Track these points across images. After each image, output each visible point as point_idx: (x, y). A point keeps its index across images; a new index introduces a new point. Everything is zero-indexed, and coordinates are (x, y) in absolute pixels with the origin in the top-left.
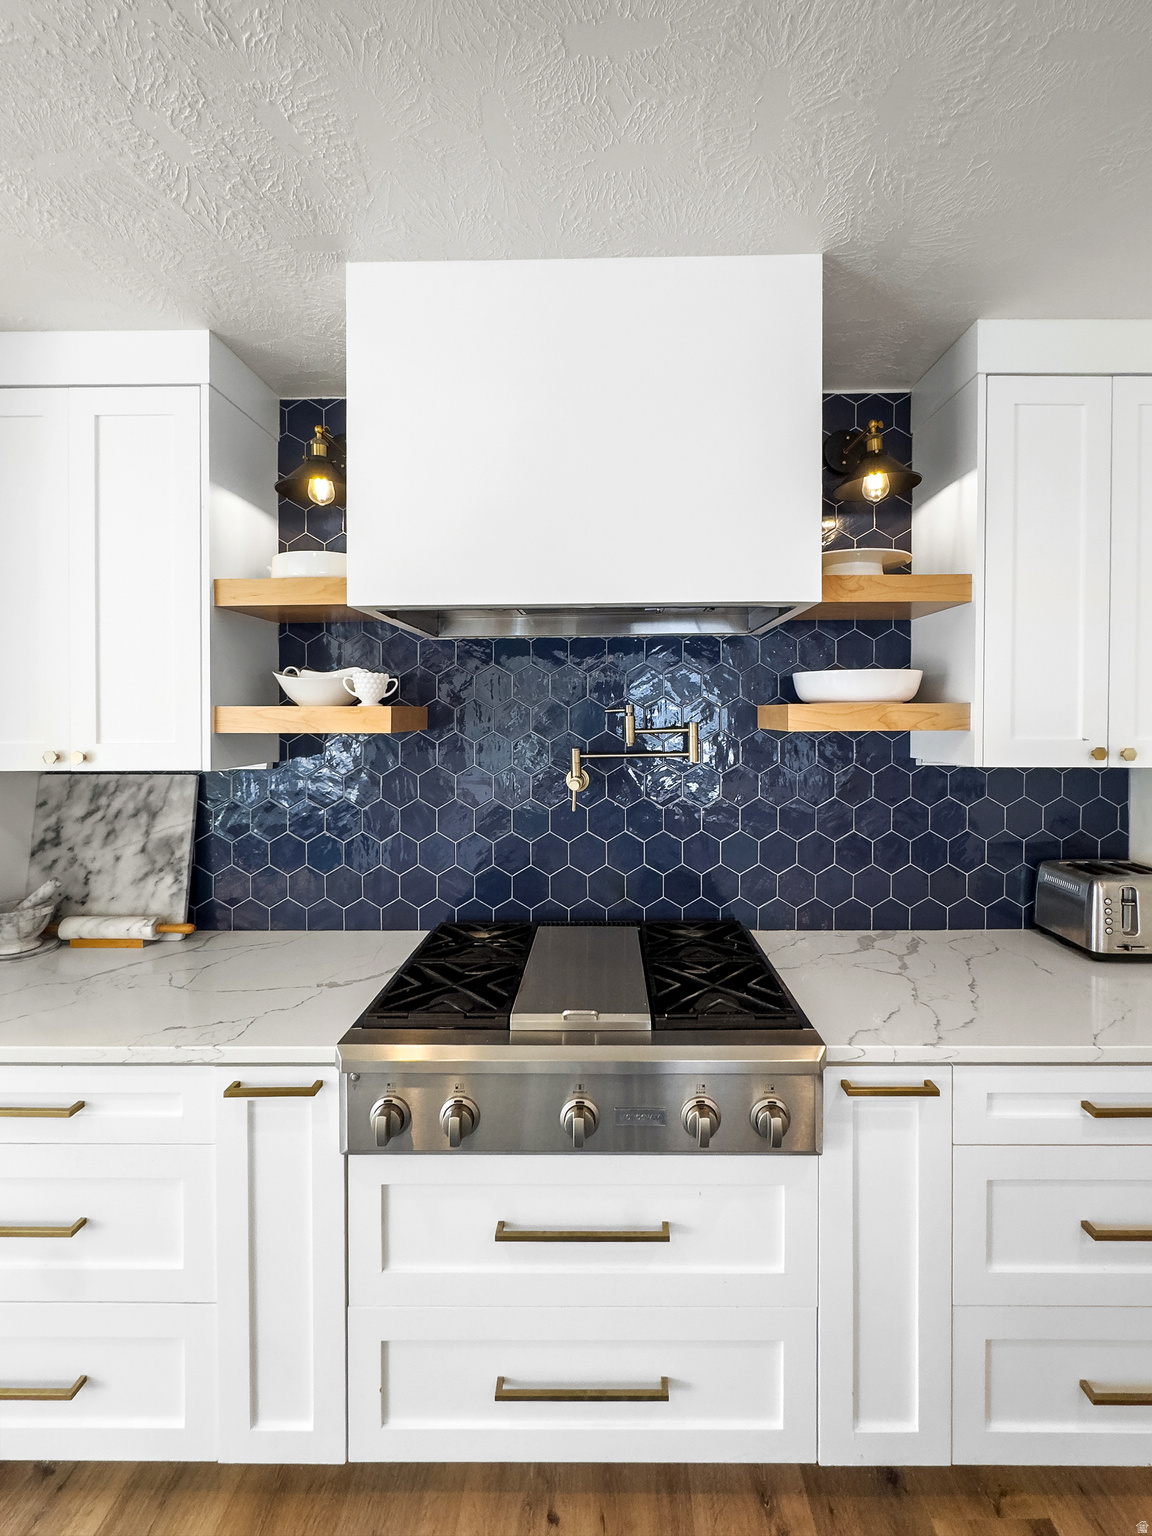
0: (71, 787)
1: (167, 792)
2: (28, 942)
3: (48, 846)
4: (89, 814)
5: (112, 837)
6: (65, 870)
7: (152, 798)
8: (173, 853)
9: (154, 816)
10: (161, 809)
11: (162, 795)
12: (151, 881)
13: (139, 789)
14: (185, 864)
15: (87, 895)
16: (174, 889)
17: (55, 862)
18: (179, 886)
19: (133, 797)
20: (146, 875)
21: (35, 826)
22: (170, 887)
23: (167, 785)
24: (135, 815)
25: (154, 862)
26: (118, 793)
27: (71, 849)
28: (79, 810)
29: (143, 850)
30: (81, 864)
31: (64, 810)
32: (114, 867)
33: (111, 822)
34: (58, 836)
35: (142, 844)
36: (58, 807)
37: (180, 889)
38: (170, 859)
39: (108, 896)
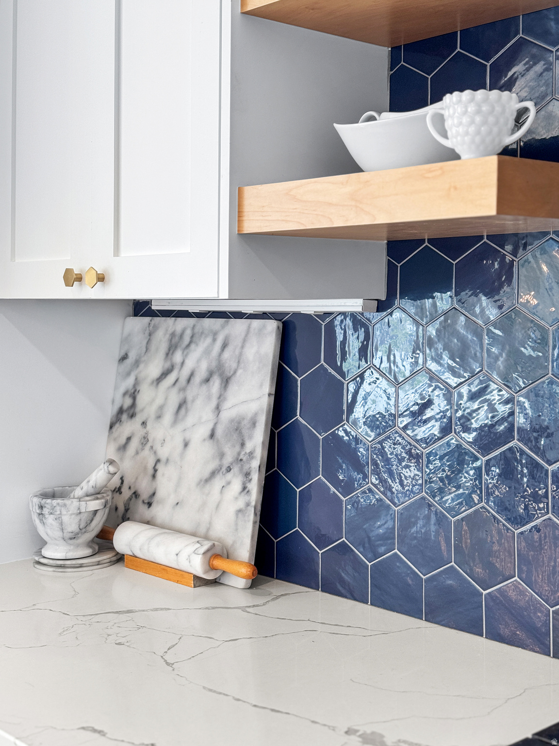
0: (150, 335)
1: (242, 347)
3: (124, 417)
4: (165, 374)
5: (183, 411)
6: (137, 453)
7: (226, 355)
8: (243, 445)
9: (226, 382)
10: (235, 372)
11: (237, 352)
12: (218, 482)
13: (214, 340)
14: (255, 463)
15: (154, 494)
16: (241, 504)
17: (129, 439)
18: (247, 498)
19: (207, 352)
20: (213, 474)
21: (116, 388)
22: (236, 498)
23: (243, 335)
24: (207, 380)
25: (222, 455)
26: (193, 346)
27: (144, 424)
28: (154, 369)
29: (212, 435)
30: (152, 447)
31: (142, 366)
32: (182, 455)
33: (183, 389)
34: (133, 405)
35: (210, 426)
36: (137, 363)
37: (248, 504)
38: (239, 454)
39: (172, 500)
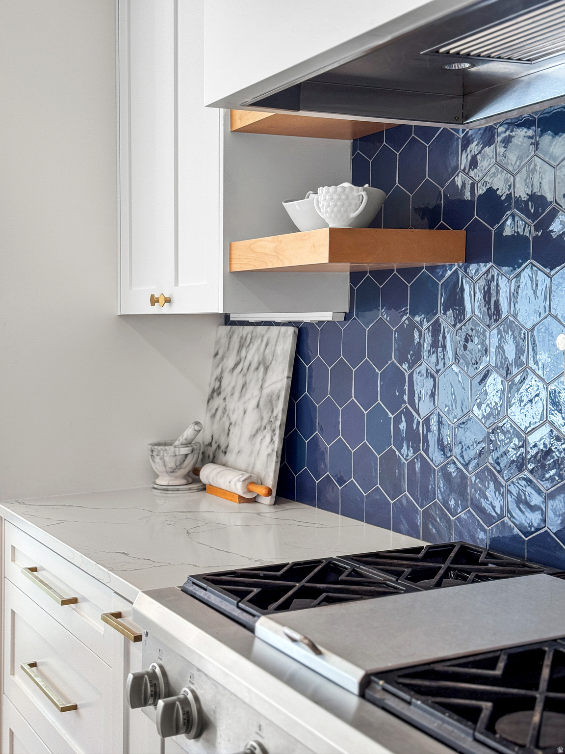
0: (230, 338)
1: (276, 345)
2: (177, 477)
3: (215, 394)
4: (236, 365)
5: (244, 389)
6: (220, 419)
7: (267, 351)
8: (272, 411)
9: (266, 369)
10: (271, 363)
11: (273, 349)
12: (259, 437)
13: (262, 341)
14: (278, 423)
15: (228, 446)
16: (269, 450)
17: (217, 410)
18: (273, 446)
19: (258, 349)
20: (257, 431)
21: (212, 375)
22: (268, 447)
23: (276, 337)
24: (257, 368)
25: (262, 418)
26: (251, 345)
27: (225, 399)
28: (230, 362)
29: (258, 406)
30: (228, 415)
31: (225, 360)
32: (243, 419)
33: (245, 375)
34: (220, 387)
35: (257, 399)
36: (223, 358)
37: (273, 450)
38: (270, 417)
39: (236, 451)
